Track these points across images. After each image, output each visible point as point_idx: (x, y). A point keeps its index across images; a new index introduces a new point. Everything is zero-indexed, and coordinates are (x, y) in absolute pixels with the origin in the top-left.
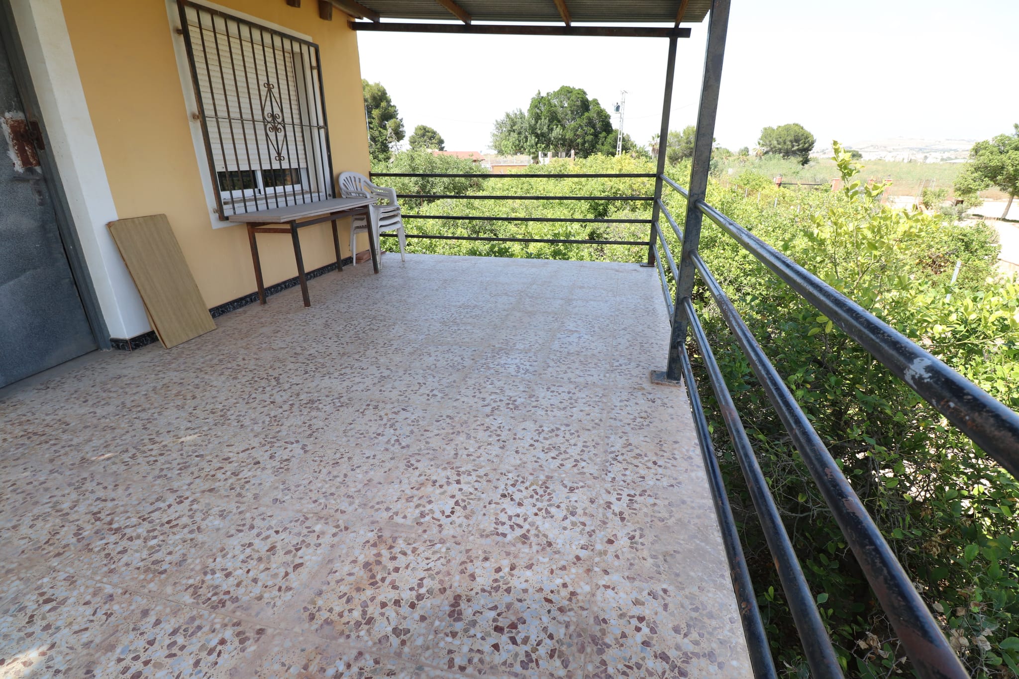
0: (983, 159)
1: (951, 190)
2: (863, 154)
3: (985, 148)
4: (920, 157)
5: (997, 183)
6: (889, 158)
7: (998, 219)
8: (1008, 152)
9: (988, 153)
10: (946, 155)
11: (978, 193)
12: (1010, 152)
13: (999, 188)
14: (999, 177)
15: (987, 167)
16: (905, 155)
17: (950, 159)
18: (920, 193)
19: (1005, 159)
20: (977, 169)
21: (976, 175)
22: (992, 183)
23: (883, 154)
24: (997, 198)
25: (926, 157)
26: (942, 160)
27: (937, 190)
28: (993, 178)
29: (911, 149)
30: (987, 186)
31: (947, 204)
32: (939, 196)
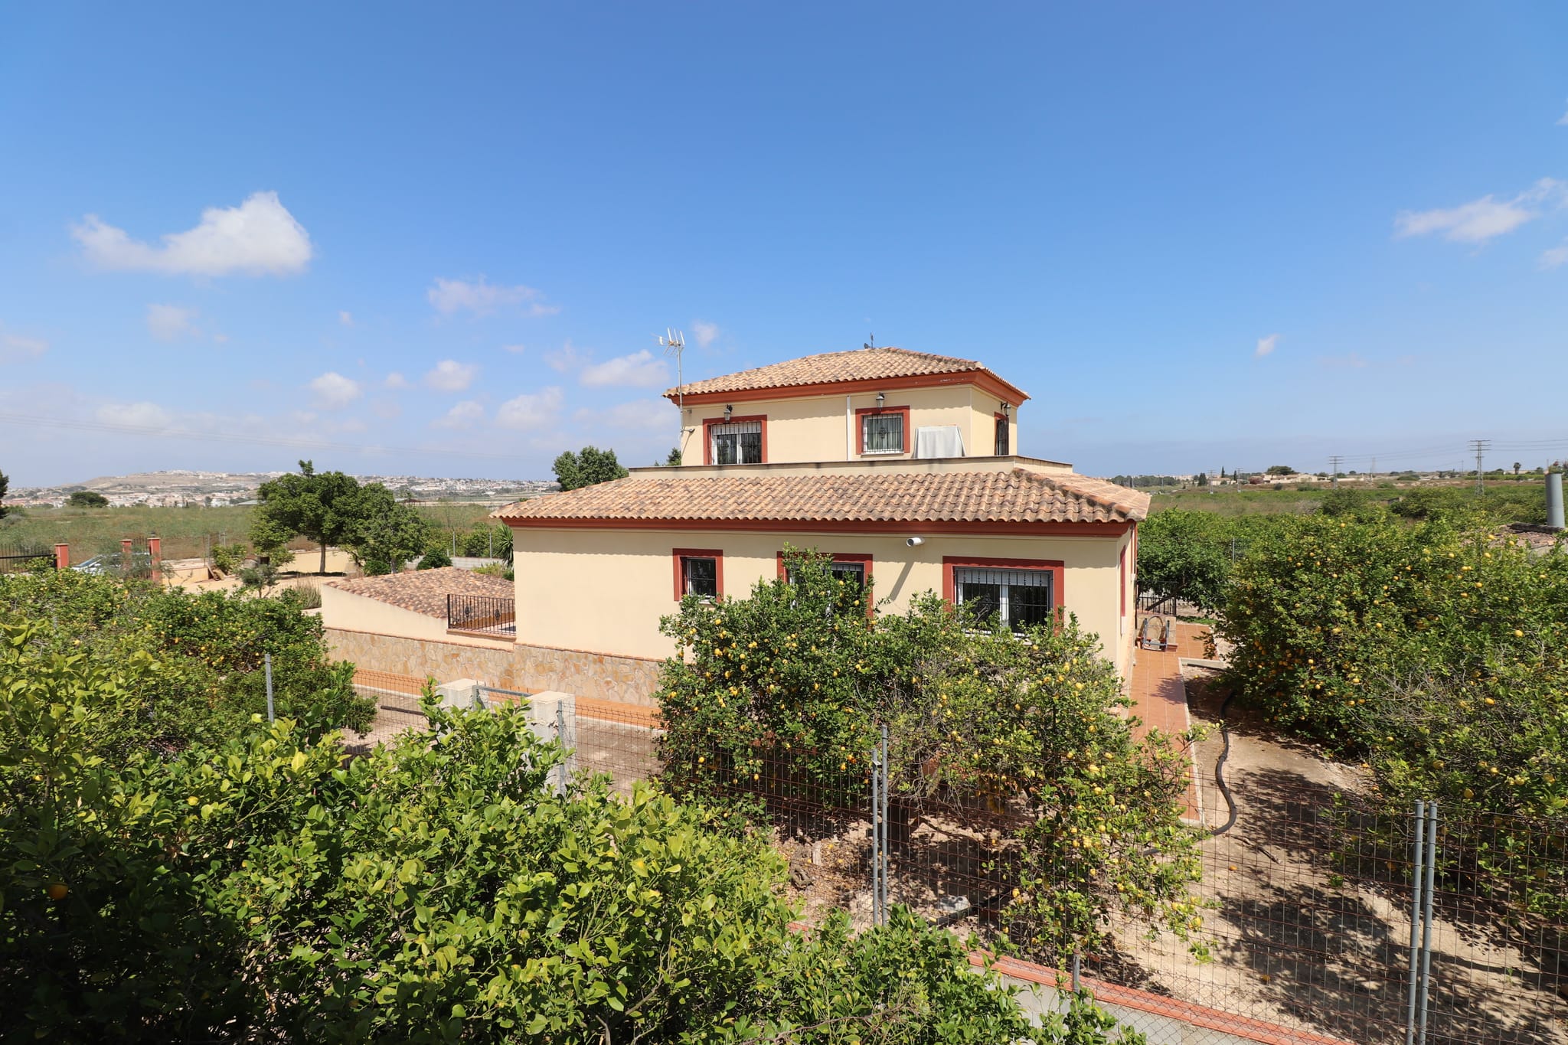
0: (276, 503)
1: (249, 544)
2: (109, 498)
3: (274, 491)
4: (199, 499)
5: (300, 532)
6: (153, 502)
7: (316, 574)
8: (300, 495)
9: (278, 497)
10: (235, 495)
11: (285, 546)
12: (303, 494)
13: (306, 537)
14: (301, 525)
15: (283, 514)
16: (177, 498)
17: (241, 500)
18: (208, 553)
19: (299, 503)
20: (272, 517)
21: (273, 524)
22: (295, 532)
23: (143, 497)
24: (309, 549)
25: (209, 500)
26: (232, 501)
27: (231, 546)
28: (294, 526)
29: (184, 489)
30: (292, 536)
31: (250, 564)
32: (236, 553)
